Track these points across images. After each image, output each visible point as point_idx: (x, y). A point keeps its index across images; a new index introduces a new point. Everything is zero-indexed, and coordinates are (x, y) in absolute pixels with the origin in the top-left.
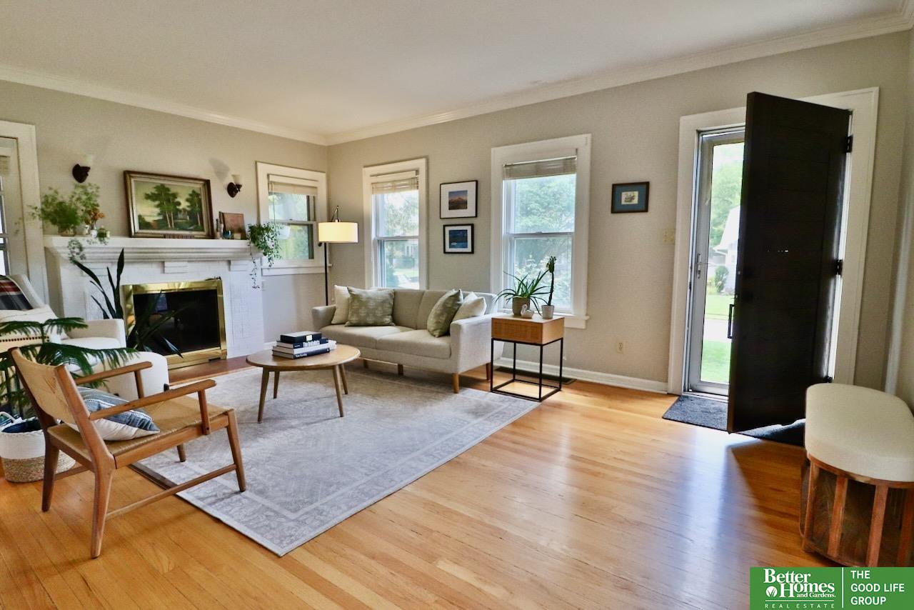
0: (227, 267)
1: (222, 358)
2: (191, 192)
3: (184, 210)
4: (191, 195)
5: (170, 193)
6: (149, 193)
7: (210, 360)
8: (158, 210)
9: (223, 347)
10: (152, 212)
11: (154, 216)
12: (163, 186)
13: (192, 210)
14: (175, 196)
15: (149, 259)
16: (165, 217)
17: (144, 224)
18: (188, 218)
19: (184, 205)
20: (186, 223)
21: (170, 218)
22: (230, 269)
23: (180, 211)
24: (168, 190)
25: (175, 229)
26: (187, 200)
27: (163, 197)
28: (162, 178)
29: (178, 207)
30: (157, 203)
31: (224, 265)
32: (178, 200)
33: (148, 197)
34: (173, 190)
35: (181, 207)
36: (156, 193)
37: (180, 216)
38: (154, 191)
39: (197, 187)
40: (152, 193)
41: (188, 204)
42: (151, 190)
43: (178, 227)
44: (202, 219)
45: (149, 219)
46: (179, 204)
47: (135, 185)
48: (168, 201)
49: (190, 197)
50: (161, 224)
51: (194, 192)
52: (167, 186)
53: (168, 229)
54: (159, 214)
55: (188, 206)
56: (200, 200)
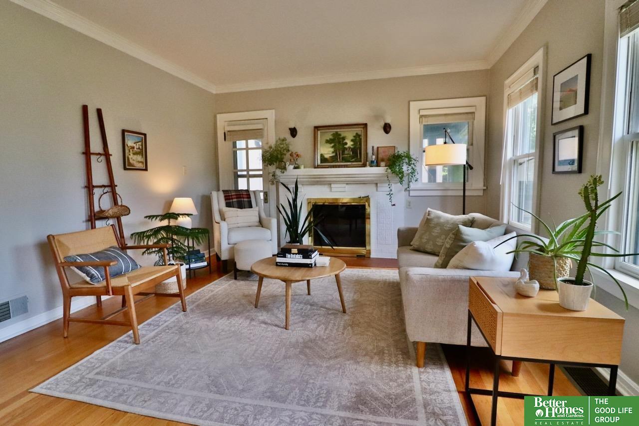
0: (375, 188)
1: (366, 256)
2: (355, 135)
3: (349, 148)
4: (354, 137)
5: (341, 137)
6: (328, 139)
7: (357, 256)
8: (332, 150)
9: (368, 248)
10: (329, 151)
11: (329, 154)
12: (337, 132)
13: (354, 148)
14: (344, 138)
15: (324, 182)
16: (336, 154)
17: (323, 160)
18: (351, 153)
19: (350, 144)
20: (350, 157)
21: (340, 154)
22: (377, 191)
23: (346, 149)
24: (340, 135)
25: (342, 162)
26: (352, 140)
27: (337, 141)
28: (336, 127)
29: (345, 146)
30: (332, 145)
31: (373, 186)
32: (346, 141)
33: (328, 142)
34: (343, 135)
35: (346, 146)
36: (332, 138)
37: (346, 152)
38: (331, 137)
39: (359, 130)
40: (330, 139)
41: (352, 143)
42: (329, 136)
43: (344, 160)
44: (360, 153)
45: (327, 156)
46: (346, 144)
47: (321, 134)
48: (339, 143)
49: (354, 138)
50: (334, 159)
51: (357, 134)
52: (339, 133)
53: (338, 162)
54: (333, 152)
55: (352, 145)
56: (361, 139)
